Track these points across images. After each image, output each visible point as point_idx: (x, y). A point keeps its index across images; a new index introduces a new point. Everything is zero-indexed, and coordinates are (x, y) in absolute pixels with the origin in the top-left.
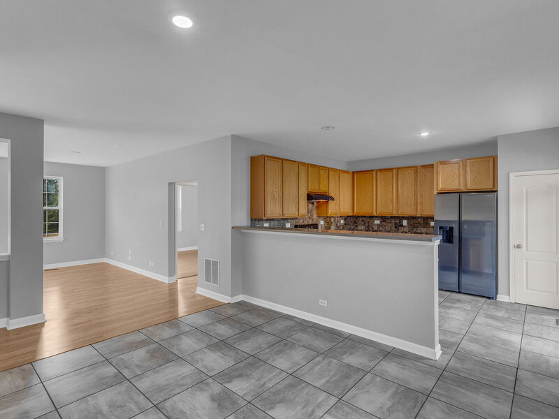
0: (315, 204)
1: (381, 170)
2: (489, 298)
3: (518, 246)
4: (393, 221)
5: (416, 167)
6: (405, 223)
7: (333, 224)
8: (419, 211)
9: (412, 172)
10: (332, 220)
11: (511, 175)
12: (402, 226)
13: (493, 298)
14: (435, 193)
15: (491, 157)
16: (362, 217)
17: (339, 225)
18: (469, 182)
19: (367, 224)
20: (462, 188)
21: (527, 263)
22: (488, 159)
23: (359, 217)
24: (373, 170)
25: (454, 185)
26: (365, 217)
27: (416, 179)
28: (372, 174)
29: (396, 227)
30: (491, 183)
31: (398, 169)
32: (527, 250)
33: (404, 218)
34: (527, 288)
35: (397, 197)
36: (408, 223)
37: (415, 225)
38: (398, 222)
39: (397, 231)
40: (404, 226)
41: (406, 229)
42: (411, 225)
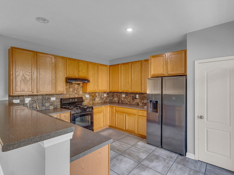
0: (81, 84)
1: (123, 64)
2: (181, 155)
3: (201, 117)
4: (131, 96)
5: (141, 61)
6: (137, 96)
7: (97, 97)
8: (143, 89)
9: (139, 64)
10: (97, 94)
11: (196, 62)
12: (136, 98)
13: (183, 155)
14: (150, 77)
15: (183, 51)
16: (116, 92)
17: (102, 97)
18: (169, 69)
19: (118, 97)
20: (165, 74)
21: (207, 130)
22: (181, 52)
23: (115, 92)
24: (119, 64)
25: (160, 71)
26: (118, 92)
27: (141, 68)
28: (119, 66)
29: (133, 99)
30: (184, 69)
31: (132, 63)
32: (207, 120)
33: (137, 93)
34: (207, 150)
35: (131, 80)
36: (139, 97)
37: (143, 98)
38: (134, 96)
39: (133, 101)
40: (137, 99)
41: (138, 101)
42: (141, 98)
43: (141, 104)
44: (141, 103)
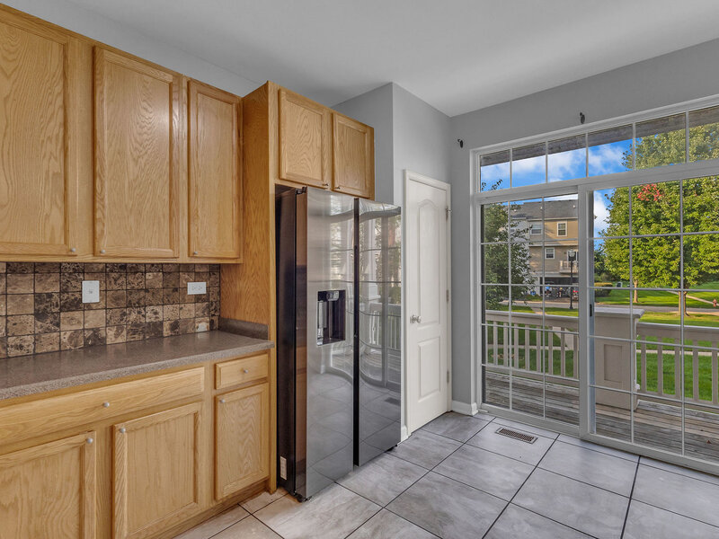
6: (91, 291)
8: (184, 243)
11: (407, 174)
12: (77, 305)
20: (328, 186)
22: (363, 129)
25: (312, 170)
29: (39, 315)
30: (368, 184)
34: (420, 396)
36: (104, 292)
37: (135, 297)
38: (56, 289)
39: (48, 331)
40: (89, 307)
41: (95, 320)
42: (117, 299)
43: (117, 335)
44: (120, 328)
